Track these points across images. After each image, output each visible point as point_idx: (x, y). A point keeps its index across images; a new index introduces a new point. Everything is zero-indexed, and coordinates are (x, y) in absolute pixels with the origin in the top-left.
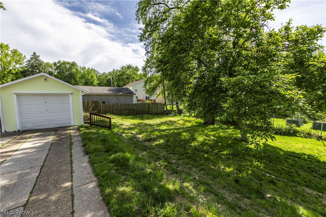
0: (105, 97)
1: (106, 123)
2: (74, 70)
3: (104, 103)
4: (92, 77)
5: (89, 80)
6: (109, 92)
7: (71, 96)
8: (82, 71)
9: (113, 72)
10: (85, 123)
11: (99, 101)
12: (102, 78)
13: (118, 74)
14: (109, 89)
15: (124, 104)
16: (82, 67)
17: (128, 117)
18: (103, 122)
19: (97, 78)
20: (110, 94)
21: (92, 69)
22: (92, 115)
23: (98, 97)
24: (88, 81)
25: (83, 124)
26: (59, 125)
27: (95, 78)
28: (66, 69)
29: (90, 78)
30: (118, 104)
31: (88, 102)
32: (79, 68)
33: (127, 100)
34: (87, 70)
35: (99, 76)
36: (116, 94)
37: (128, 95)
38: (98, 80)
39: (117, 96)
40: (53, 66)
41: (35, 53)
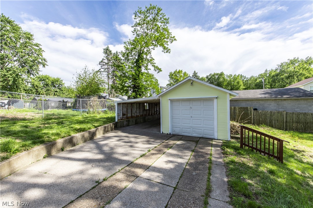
0: (257, 102)
1: (267, 145)
2: (221, 80)
3: (255, 109)
4: (238, 83)
5: (235, 86)
6: (263, 96)
7: (215, 100)
8: (228, 79)
9: (265, 73)
10: (232, 138)
11: (249, 107)
12: (250, 82)
13: (273, 74)
14: (263, 92)
15: (293, 113)
16: (228, 75)
17: (305, 135)
18: (261, 141)
19: (243, 83)
20: (265, 98)
21: (239, 75)
22: (244, 129)
23: (248, 103)
24: (233, 88)
25: (229, 139)
26: (201, 135)
27: (241, 83)
28: (215, 80)
29: (236, 84)
30: (281, 112)
31: (235, 108)
32: (226, 77)
33: (300, 106)
34: (234, 77)
35: (245, 81)
36: (276, 97)
37: (301, 99)
38: (244, 86)
39: (277, 101)
40: (206, 79)
41: (195, 72)
